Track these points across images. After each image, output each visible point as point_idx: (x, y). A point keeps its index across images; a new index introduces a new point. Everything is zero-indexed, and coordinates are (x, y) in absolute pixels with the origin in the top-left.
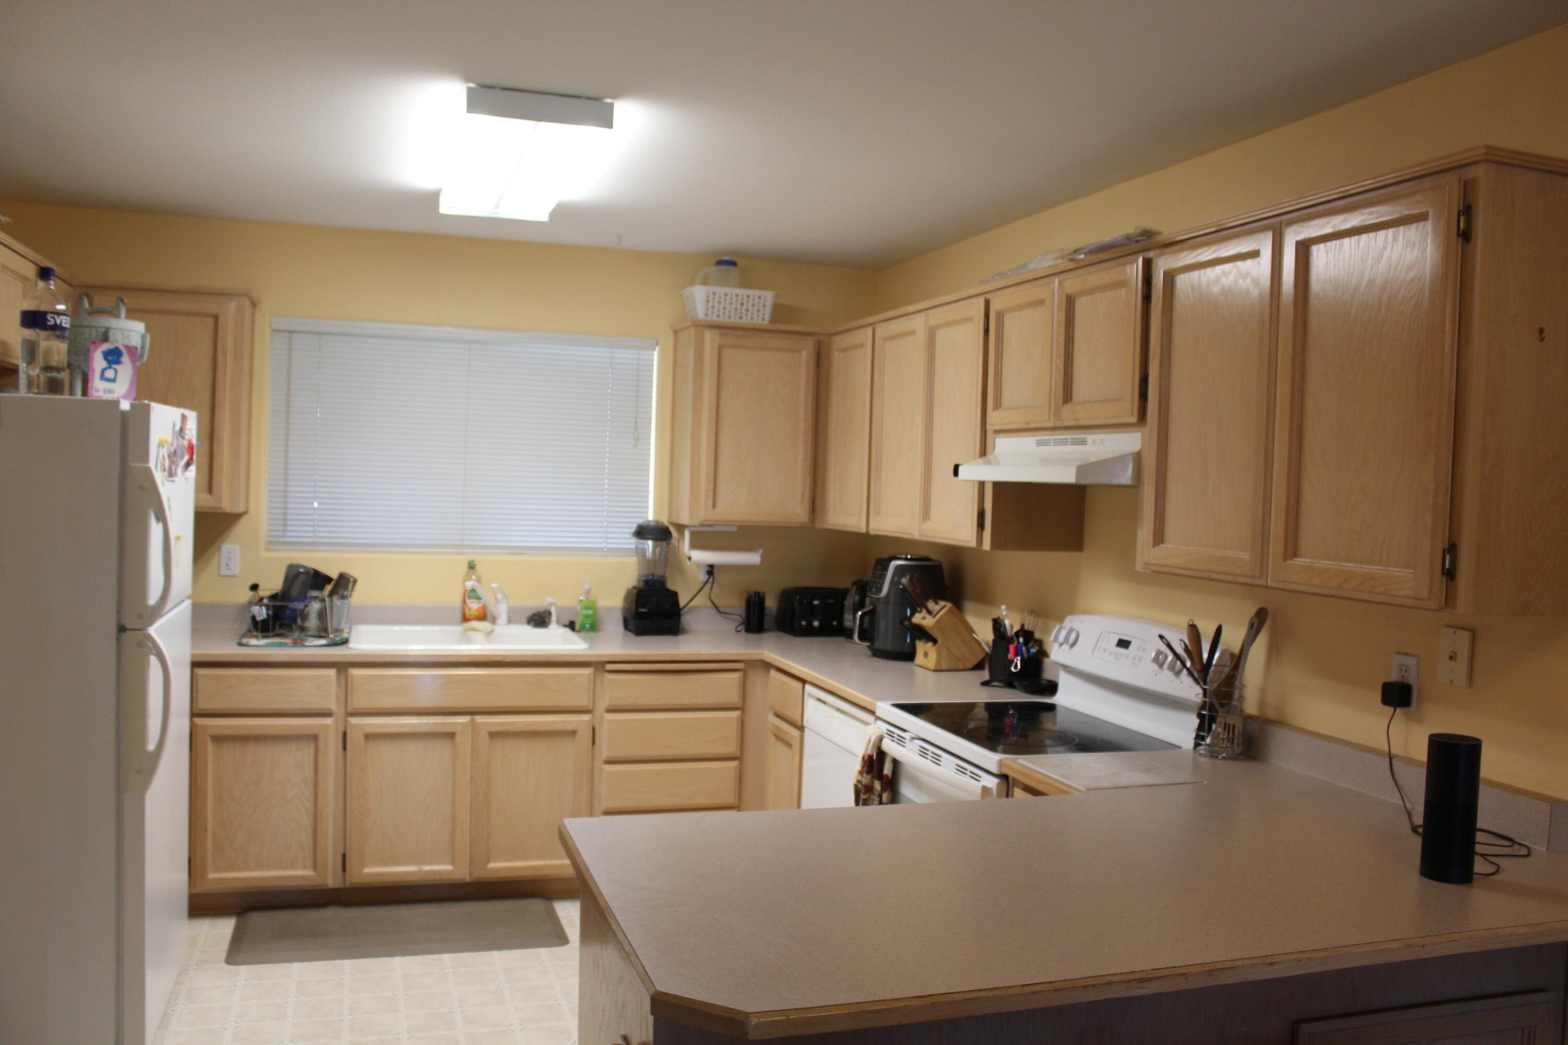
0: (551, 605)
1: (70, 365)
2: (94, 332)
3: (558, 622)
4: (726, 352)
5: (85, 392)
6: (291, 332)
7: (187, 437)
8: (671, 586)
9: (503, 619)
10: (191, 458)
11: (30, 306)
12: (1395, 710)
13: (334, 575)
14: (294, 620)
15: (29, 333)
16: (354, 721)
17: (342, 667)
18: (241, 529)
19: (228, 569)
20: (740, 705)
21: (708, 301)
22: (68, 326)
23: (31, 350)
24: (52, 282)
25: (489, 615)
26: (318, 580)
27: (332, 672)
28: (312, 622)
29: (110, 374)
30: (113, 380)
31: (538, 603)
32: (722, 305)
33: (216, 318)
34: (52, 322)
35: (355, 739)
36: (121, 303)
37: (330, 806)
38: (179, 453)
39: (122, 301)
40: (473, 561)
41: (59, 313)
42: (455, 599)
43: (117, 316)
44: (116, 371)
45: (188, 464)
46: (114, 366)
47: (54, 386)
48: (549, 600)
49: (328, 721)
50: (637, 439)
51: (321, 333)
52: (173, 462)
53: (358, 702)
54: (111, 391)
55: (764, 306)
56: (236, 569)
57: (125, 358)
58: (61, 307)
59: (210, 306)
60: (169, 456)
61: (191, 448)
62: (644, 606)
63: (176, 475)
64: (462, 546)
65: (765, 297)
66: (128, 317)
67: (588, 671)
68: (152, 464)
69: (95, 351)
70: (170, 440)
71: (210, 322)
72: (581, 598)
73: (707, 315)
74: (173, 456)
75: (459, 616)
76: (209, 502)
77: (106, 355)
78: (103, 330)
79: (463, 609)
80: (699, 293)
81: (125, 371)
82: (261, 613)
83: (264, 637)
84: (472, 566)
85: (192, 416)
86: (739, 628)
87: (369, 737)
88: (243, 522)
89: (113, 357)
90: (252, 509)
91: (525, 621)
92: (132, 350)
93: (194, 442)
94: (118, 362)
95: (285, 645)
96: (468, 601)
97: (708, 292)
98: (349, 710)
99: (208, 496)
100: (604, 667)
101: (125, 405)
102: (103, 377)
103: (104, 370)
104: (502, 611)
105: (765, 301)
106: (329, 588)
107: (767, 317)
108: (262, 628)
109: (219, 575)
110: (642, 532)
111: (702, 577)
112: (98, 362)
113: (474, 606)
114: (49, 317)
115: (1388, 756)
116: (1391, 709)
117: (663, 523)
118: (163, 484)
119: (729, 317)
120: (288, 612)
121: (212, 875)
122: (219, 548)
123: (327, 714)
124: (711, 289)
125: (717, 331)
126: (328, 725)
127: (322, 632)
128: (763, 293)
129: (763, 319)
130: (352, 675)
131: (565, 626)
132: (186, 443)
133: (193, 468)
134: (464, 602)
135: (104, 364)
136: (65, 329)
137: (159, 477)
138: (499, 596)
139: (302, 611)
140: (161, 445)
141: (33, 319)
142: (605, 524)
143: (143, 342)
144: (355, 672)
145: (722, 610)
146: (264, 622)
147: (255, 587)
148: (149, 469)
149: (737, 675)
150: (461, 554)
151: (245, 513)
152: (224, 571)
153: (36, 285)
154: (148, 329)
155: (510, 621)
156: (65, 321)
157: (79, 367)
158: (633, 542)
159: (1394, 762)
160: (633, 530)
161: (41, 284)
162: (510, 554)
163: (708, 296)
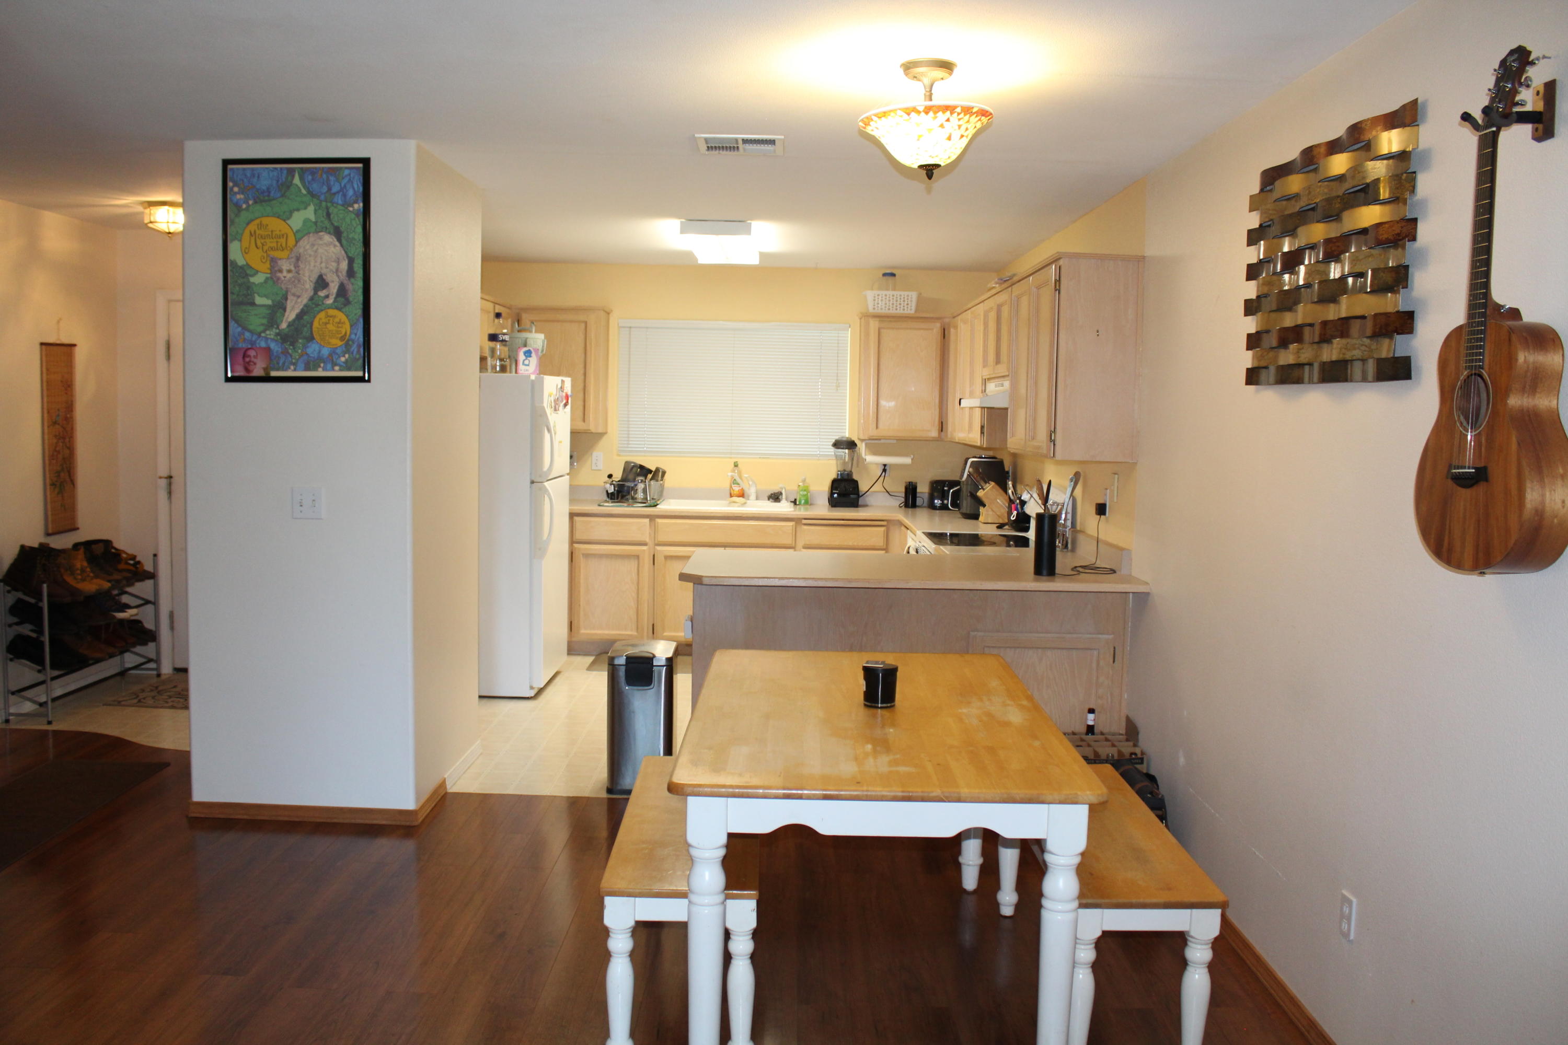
0: (782, 488)
1: (509, 357)
2: (520, 341)
3: (787, 499)
4: (882, 331)
5: (516, 372)
6: (630, 327)
7: (565, 391)
8: (855, 477)
9: (753, 496)
10: (567, 402)
11: (492, 332)
12: (1100, 517)
13: (653, 469)
14: (629, 493)
15: (492, 344)
16: (659, 548)
17: (652, 518)
18: (604, 442)
19: (597, 466)
20: (885, 547)
21: (874, 300)
22: (508, 340)
23: (493, 351)
24: (501, 319)
25: (746, 495)
26: (644, 471)
27: (647, 521)
28: (640, 495)
29: (526, 362)
30: (528, 365)
31: (775, 489)
32: (891, 302)
33: (586, 323)
34: (501, 339)
35: (660, 559)
36: (533, 325)
37: (646, 595)
38: (560, 399)
39: (533, 323)
40: (737, 462)
41: (504, 334)
42: (726, 485)
43: (531, 332)
44: (529, 360)
45: (566, 405)
46: (529, 358)
47: (503, 369)
48: (781, 486)
49: (645, 548)
50: (838, 386)
51: (647, 328)
52: (557, 404)
53: (662, 538)
54: (527, 370)
55: (911, 301)
56: (601, 466)
57: (533, 354)
58: (505, 331)
59: (582, 317)
60: (555, 401)
61: (567, 397)
62: (836, 490)
63: (558, 410)
64: (731, 453)
65: (911, 295)
66: (536, 332)
67: (791, 524)
68: (545, 405)
69: (520, 351)
70: (554, 392)
71: (583, 325)
72: (800, 484)
73: (874, 309)
74: (556, 401)
75: (729, 495)
76: (581, 426)
77: (525, 353)
78: (524, 339)
79: (730, 490)
80: (870, 294)
81: (534, 360)
82: (611, 489)
83: (612, 502)
84: (736, 465)
85: (568, 381)
86: (901, 505)
87: (667, 558)
88: (605, 438)
89: (528, 354)
90: (609, 430)
91: (767, 498)
92: (536, 350)
93: (569, 393)
94: (530, 356)
95: (623, 506)
96: (733, 485)
97: (875, 294)
98: (656, 542)
99: (583, 423)
100: (801, 521)
101: (533, 377)
102: (523, 364)
103: (524, 361)
104: (752, 492)
105: (911, 298)
106: (650, 476)
107: (913, 308)
108: (611, 497)
109: (592, 470)
110: (837, 444)
111: (879, 472)
112: (521, 357)
113: (736, 489)
114: (500, 336)
115: (1096, 539)
116: (1099, 516)
117: (851, 439)
118: (551, 414)
119: (889, 309)
120: (626, 488)
121: (583, 631)
122: (592, 454)
123: (645, 544)
124: (877, 292)
125: (878, 319)
126: (644, 550)
127: (645, 501)
128: (910, 293)
129: (911, 310)
130: (658, 523)
131: (791, 502)
132: (564, 394)
133: (569, 407)
134: (731, 487)
135: (524, 358)
136: (507, 341)
137: (549, 411)
138: (751, 483)
139: (633, 488)
140: (550, 395)
141: (493, 338)
142: (818, 439)
143: (543, 344)
144: (659, 521)
145: (891, 494)
146: (612, 494)
147: (610, 476)
148: (544, 407)
149: (882, 529)
150: (731, 458)
151: (606, 433)
152: (594, 467)
153: (494, 321)
154: (546, 337)
155: (757, 499)
156: (507, 338)
157: (514, 358)
158: (832, 450)
159: (1099, 544)
160: (832, 443)
161: (496, 320)
162: (760, 458)
163: (875, 297)
